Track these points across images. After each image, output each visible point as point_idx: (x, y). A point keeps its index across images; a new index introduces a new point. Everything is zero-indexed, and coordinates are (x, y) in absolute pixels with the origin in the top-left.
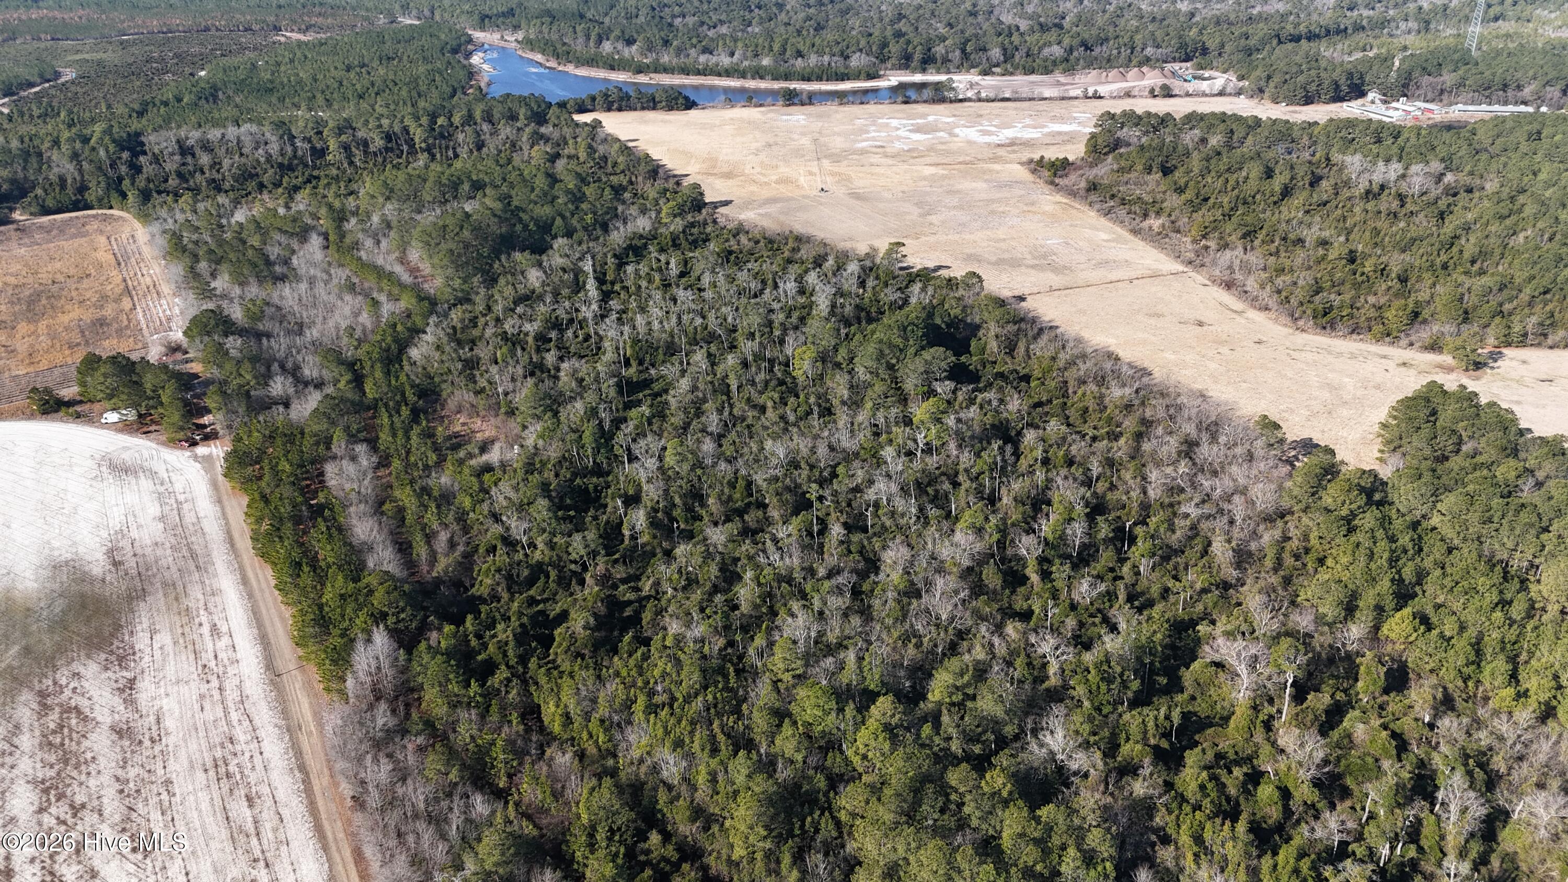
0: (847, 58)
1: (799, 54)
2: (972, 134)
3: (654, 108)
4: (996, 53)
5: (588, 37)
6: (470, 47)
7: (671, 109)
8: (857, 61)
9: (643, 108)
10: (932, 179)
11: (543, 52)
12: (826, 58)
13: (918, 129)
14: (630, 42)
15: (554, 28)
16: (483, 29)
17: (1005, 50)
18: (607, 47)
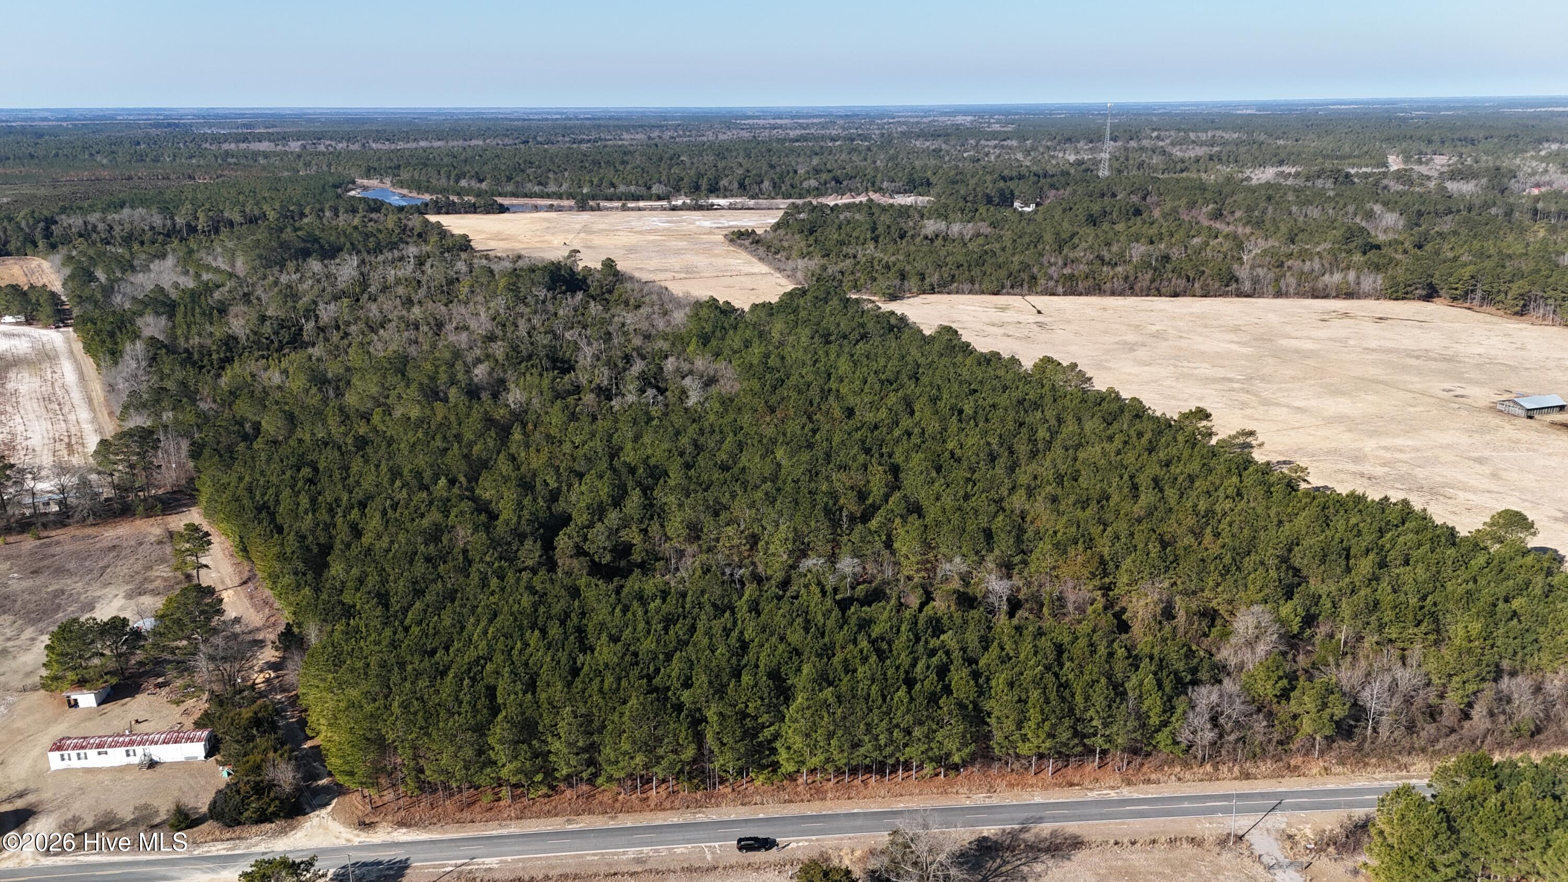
0: (650, 188)
1: (613, 185)
2: (707, 224)
3: (475, 213)
4: (766, 184)
5: (449, 178)
6: (350, 186)
7: (488, 213)
8: (656, 189)
9: (466, 213)
10: (653, 241)
11: (408, 187)
12: (633, 188)
13: (669, 222)
14: (481, 181)
15: (423, 172)
16: (368, 178)
17: (775, 183)
18: (463, 183)
